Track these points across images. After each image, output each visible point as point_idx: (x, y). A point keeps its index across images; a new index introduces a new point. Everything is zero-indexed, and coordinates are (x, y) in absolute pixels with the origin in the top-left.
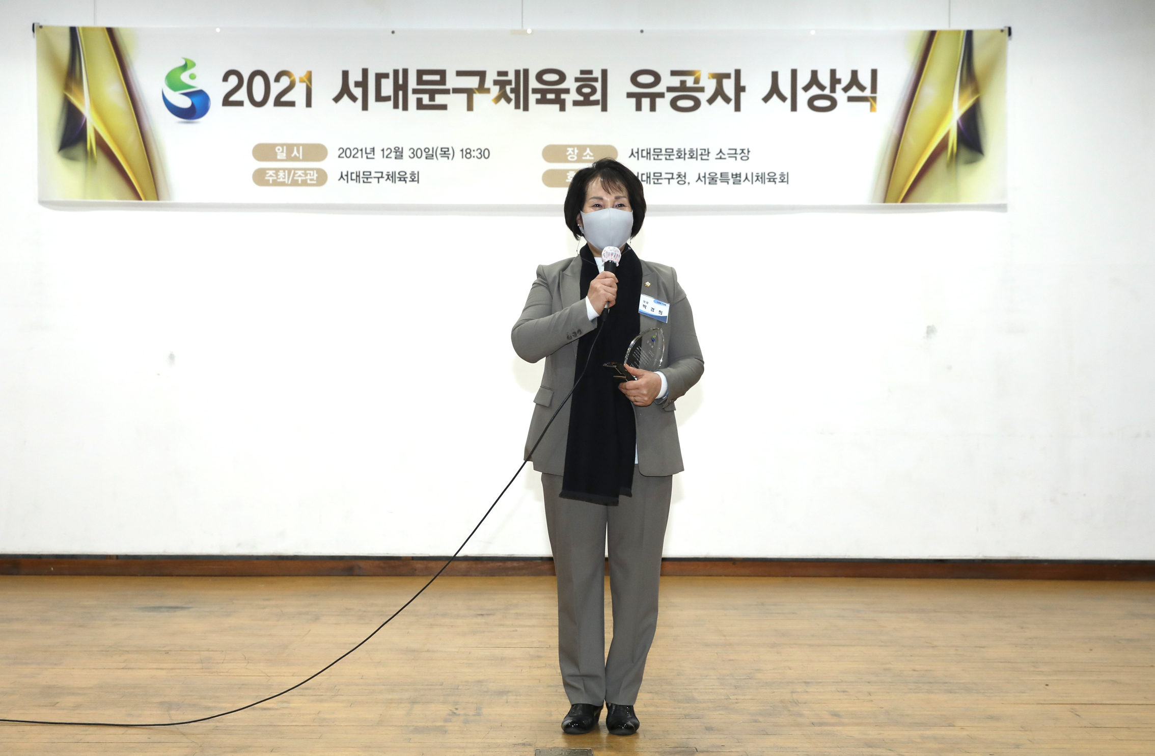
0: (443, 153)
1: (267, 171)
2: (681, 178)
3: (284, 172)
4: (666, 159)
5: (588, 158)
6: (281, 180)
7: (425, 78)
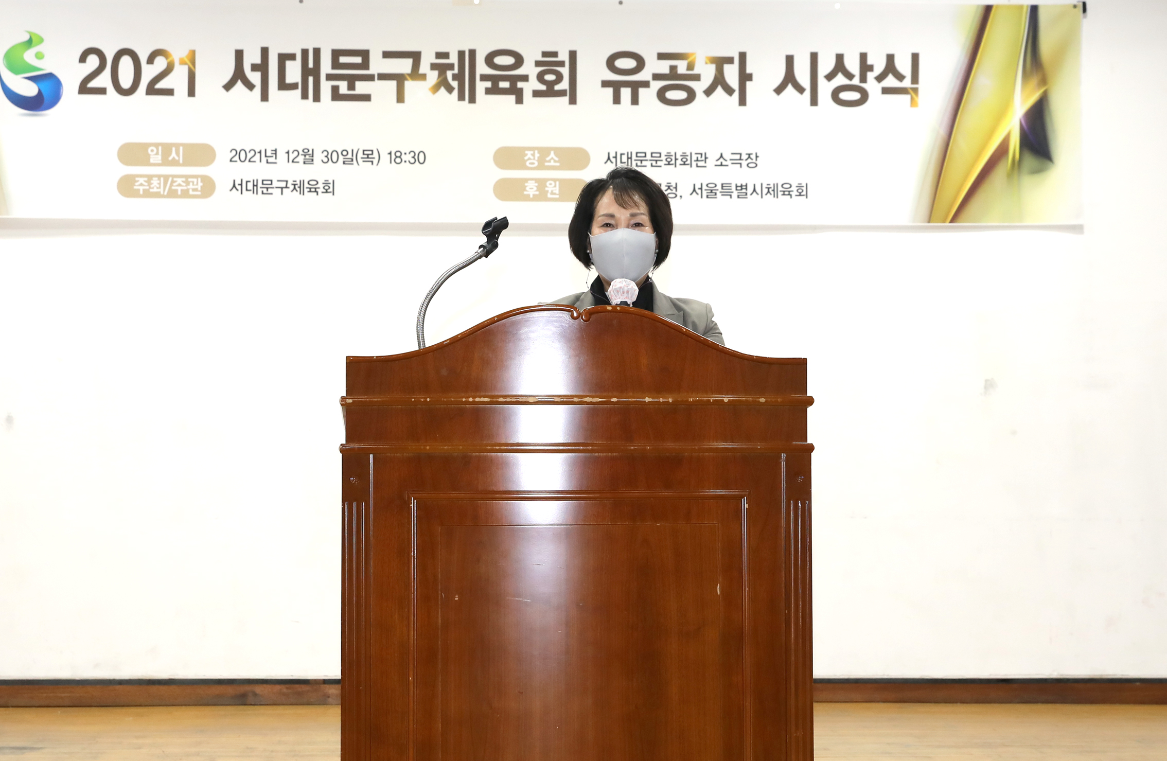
0: (366, 156)
1: (137, 179)
2: (672, 190)
3: (159, 179)
4: (652, 166)
5: (552, 163)
6: (155, 190)
7: (343, 60)
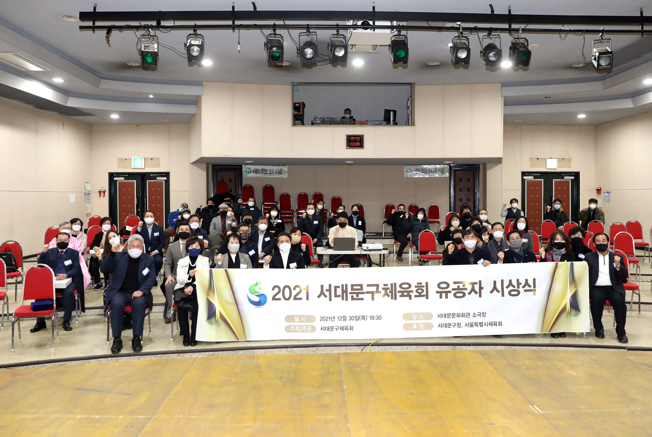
0: (363, 318)
1: (291, 326)
2: (459, 325)
3: (298, 326)
4: (452, 318)
5: (421, 318)
6: (297, 330)
7: (355, 287)
